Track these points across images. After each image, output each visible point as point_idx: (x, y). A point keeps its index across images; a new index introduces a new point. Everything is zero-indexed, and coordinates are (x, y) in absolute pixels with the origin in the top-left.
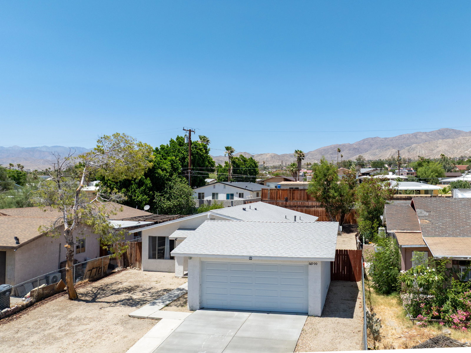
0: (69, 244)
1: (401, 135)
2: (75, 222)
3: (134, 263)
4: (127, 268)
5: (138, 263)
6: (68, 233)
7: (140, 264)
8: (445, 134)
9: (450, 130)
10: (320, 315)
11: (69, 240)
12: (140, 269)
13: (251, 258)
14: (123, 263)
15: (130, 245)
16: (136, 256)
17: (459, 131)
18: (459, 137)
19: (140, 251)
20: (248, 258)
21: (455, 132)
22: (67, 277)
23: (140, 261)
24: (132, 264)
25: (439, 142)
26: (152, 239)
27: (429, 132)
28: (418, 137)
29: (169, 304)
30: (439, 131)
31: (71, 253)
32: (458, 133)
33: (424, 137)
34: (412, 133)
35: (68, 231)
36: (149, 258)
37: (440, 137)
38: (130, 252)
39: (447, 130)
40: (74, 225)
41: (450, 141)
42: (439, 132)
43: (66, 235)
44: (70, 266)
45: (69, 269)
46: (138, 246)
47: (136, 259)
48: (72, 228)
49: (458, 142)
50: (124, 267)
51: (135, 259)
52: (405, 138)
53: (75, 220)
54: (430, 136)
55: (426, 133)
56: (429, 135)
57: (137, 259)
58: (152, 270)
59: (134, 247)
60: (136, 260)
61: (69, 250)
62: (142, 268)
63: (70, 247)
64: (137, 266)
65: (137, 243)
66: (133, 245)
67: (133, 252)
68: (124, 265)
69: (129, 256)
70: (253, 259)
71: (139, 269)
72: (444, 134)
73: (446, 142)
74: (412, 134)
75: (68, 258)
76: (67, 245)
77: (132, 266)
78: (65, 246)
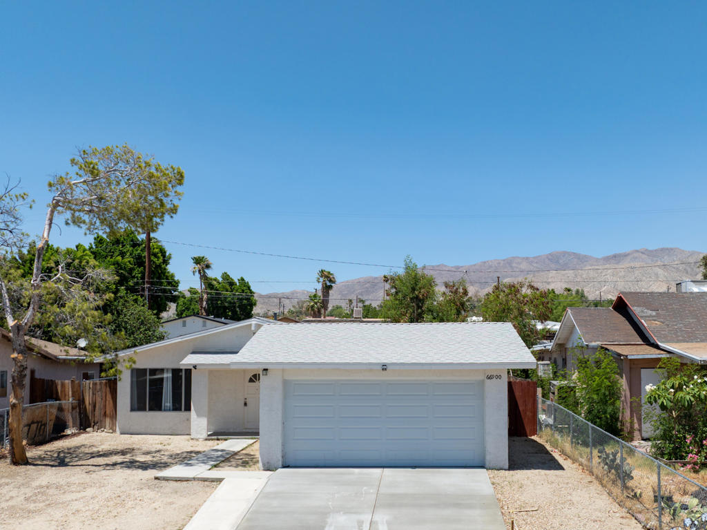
0: (18, 354)
1: (485, 262)
2: (33, 308)
3: (101, 421)
4: (88, 430)
5: (108, 421)
6: (19, 330)
7: (112, 421)
8: (561, 261)
9: (570, 254)
10: (507, 467)
11: (20, 345)
12: (114, 431)
13: (384, 367)
14: (78, 421)
15: (91, 386)
16: (105, 406)
17: (585, 256)
18: (585, 266)
19: (112, 398)
20: (380, 368)
21: (579, 258)
22: (13, 419)
23: (114, 416)
24: (95, 424)
25: (551, 275)
26: (138, 374)
27: (534, 258)
28: (514, 265)
29: (217, 464)
30: (552, 256)
31: (22, 371)
32: (582, 259)
33: (524, 266)
34: (505, 258)
35: (18, 327)
36: (132, 410)
37: (553, 266)
38: (92, 401)
39: (564, 253)
40: (30, 316)
41: (570, 273)
42: (550, 257)
43: (14, 334)
44: (19, 397)
45: (17, 402)
46: (108, 389)
47: (105, 413)
48: (26, 321)
49: (584, 276)
50: (80, 429)
51: (103, 413)
52: (491, 267)
53: (34, 306)
54: (535, 265)
55: (527, 258)
56: (532, 262)
57: (108, 412)
58: (138, 432)
59: (101, 389)
60: (105, 415)
61: (19, 364)
62: (117, 429)
63: (22, 358)
64: (107, 427)
65: (106, 383)
66: (98, 387)
67: (99, 399)
68: (81, 425)
69: (89, 408)
70: (389, 368)
71: (111, 431)
72: (558, 261)
73: (564, 275)
74: (504, 260)
75: (17, 382)
76: (15, 355)
77: (96, 427)
78: (13, 356)
